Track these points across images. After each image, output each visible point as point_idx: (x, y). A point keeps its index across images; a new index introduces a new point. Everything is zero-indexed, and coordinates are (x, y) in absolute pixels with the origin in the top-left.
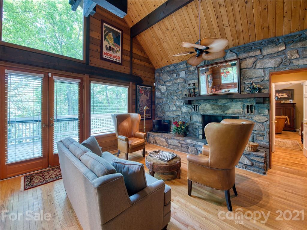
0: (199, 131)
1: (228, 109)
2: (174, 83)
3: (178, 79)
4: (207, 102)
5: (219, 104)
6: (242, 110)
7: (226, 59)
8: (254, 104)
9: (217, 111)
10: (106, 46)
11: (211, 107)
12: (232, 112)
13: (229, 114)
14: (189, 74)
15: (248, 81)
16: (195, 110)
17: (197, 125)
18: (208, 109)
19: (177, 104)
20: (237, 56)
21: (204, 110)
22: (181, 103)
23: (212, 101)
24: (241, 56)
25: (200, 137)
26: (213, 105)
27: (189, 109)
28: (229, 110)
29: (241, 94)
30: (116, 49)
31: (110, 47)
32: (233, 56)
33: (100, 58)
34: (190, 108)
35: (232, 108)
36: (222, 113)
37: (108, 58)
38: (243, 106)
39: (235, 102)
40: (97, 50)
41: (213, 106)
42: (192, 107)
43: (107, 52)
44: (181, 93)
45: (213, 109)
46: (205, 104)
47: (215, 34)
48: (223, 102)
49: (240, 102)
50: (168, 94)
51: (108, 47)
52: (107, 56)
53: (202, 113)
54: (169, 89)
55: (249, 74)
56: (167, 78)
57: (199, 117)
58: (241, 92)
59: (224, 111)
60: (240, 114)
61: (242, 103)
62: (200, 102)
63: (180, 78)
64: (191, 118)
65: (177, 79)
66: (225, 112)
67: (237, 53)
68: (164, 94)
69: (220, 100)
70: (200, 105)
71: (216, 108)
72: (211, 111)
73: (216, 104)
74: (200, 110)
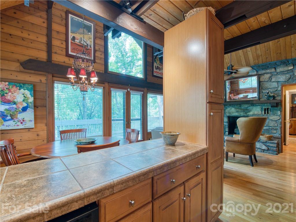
0: (225, 129)
1: (249, 111)
4: (232, 107)
5: (243, 108)
6: (261, 112)
8: (270, 107)
9: (241, 113)
10: (155, 66)
11: (235, 110)
12: (253, 114)
13: (250, 115)
15: (265, 91)
18: (233, 112)
20: (257, 72)
21: (229, 113)
23: (237, 106)
24: (260, 73)
26: (237, 108)
28: (251, 112)
29: (260, 100)
30: (161, 68)
31: (157, 66)
32: (254, 72)
33: (152, 75)
35: (252, 110)
37: (156, 75)
38: (262, 109)
39: (256, 106)
40: (151, 70)
41: (238, 110)
43: (156, 71)
45: (237, 112)
46: (231, 108)
47: (240, 56)
48: (246, 106)
49: (259, 106)
51: (156, 66)
52: (156, 74)
53: (228, 115)
55: (266, 86)
57: (226, 118)
58: (260, 98)
59: (246, 113)
60: (259, 115)
61: (261, 107)
62: (226, 107)
66: (247, 114)
67: (257, 70)
69: (243, 105)
70: (226, 109)
71: (239, 110)
72: (235, 113)
73: (240, 108)
74: (226, 113)
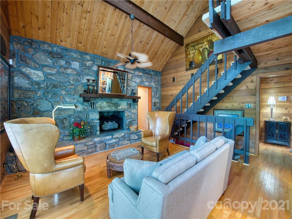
0: (96, 128)
1: (119, 106)
2: (60, 71)
3: (68, 68)
4: (103, 100)
5: (113, 102)
6: (126, 106)
7: (118, 68)
8: (132, 103)
9: (112, 108)
11: (107, 104)
13: (119, 109)
14: (85, 68)
15: (129, 88)
16: (91, 108)
17: (95, 123)
18: (105, 106)
19: (68, 100)
20: (124, 69)
21: (101, 107)
22: (74, 100)
23: (108, 100)
25: (98, 133)
26: (109, 102)
27: (85, 107)
29: (127, 96)
34: (87, 106)
35: (121, 105)
36: (116, 109)
38: (127, 104)
39: (123, 101)
41: (109, 104)
42: (88, 105)
44: (73, 87)
45: (109, 106)
46: (102, 101)
48: (116, 100)
50: (47, 85)
53: (100, 110)
54: (51, 79)
55: (130, 84)
56: (47, 61)
57: (97, 114)
58: (127, 94)
59: (116, 108)
60: (125, 109)
61: (126, 102)
62: (97, 100)
63: (72, 68)
64: (88, 116)
65: (66, 68)
66: (118, 108)
68: (38, 84)
69: (113, 99)
70: (97, 103)
71: (111, 105)
72: (107, 107)
73: (111, 102)
74: (98, 107)
